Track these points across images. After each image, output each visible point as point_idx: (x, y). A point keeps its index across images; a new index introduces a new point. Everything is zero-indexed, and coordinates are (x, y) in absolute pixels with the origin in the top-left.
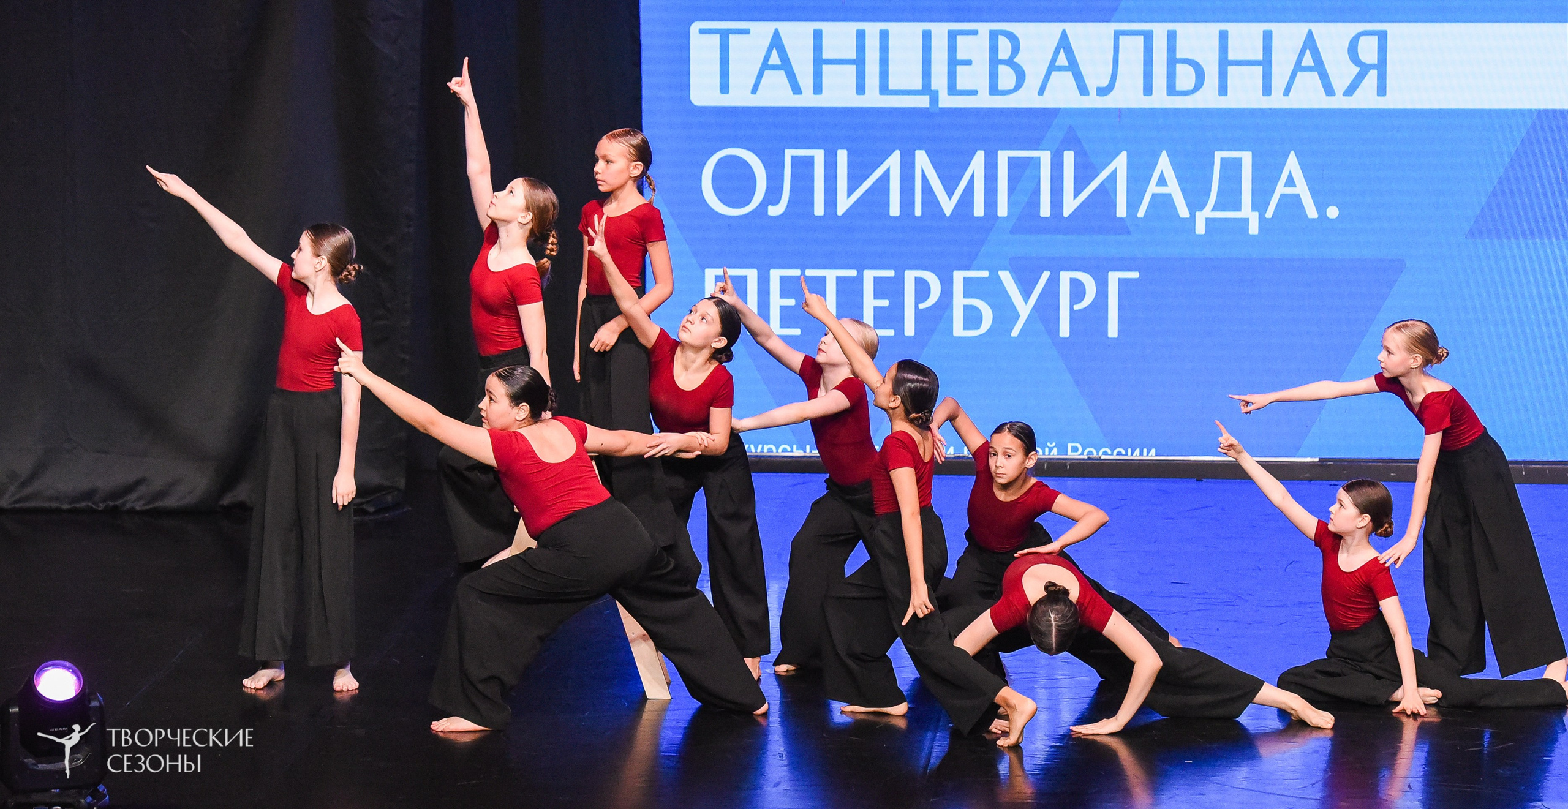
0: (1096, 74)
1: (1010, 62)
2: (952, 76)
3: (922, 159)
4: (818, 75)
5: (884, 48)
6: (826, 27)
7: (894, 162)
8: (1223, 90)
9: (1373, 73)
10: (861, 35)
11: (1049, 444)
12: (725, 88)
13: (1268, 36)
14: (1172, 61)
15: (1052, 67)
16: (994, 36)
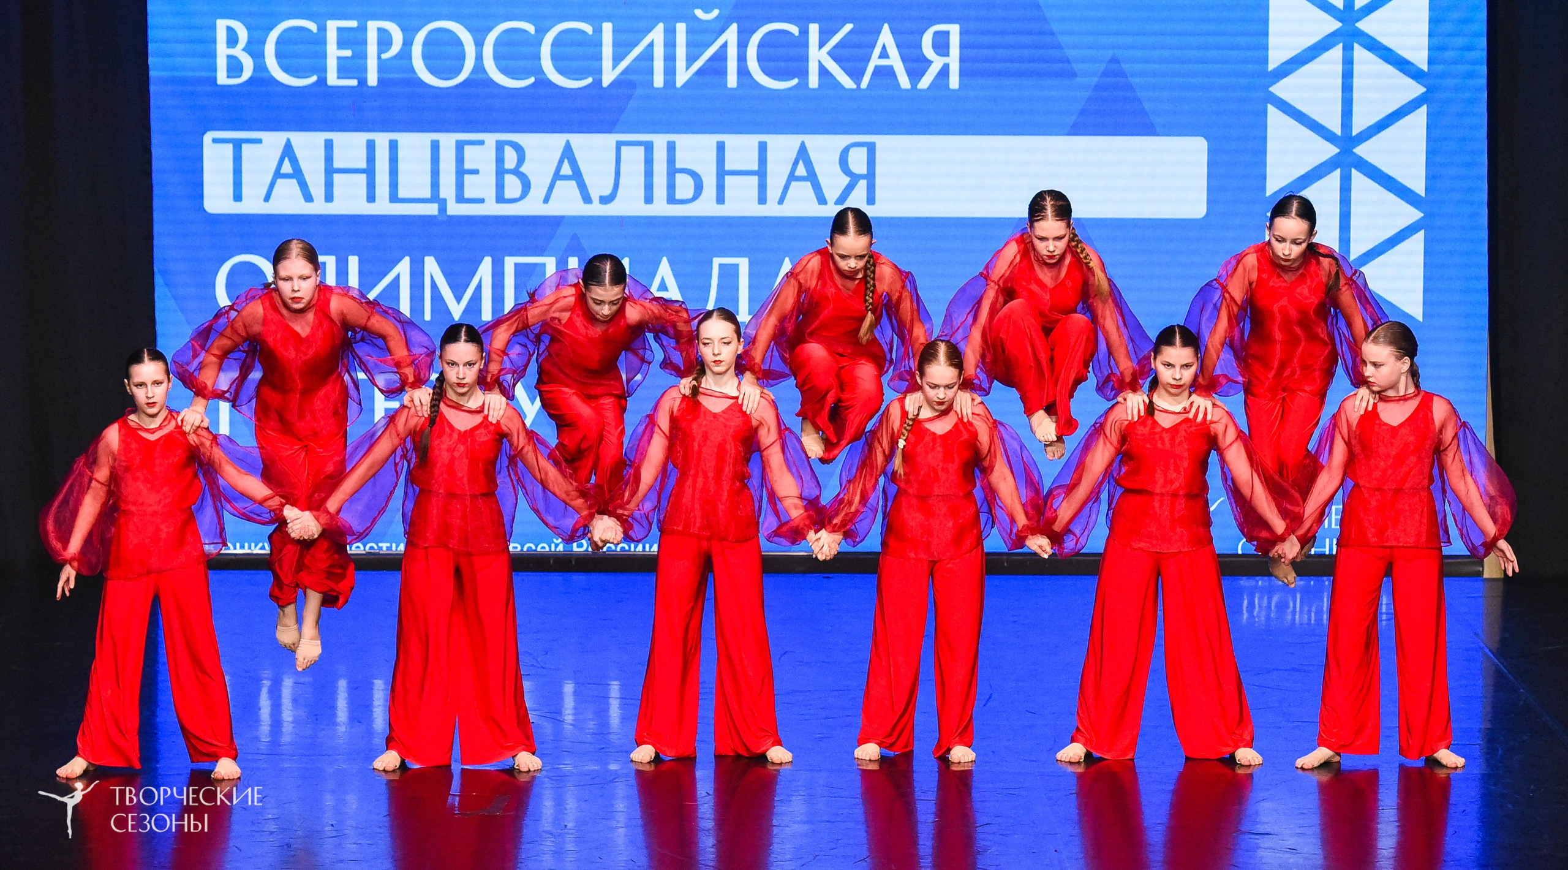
0: (599, 183)
1: (516, 172)
2: (460, 186)
3: (431, 266)
4: (329, 185)
5: (394, 160)
6: (338, 137)
7: (403, 268)
8: (720, 199)
9: (863, 184)
10: (371, 146)
11: (555, 540)
12: (238, 197)
13: (763, 148)
14: (672, 171)
15: (557, 176)
16: (500, 147)
